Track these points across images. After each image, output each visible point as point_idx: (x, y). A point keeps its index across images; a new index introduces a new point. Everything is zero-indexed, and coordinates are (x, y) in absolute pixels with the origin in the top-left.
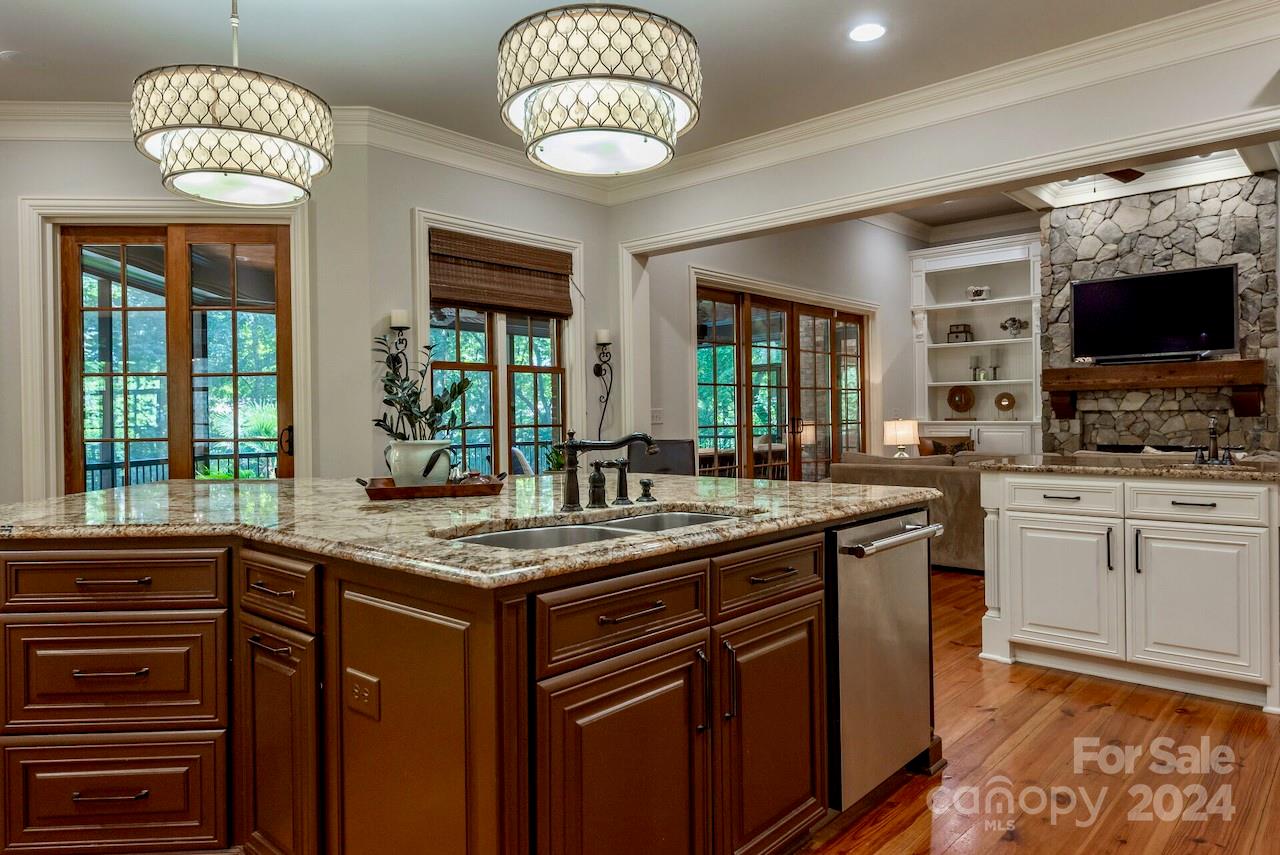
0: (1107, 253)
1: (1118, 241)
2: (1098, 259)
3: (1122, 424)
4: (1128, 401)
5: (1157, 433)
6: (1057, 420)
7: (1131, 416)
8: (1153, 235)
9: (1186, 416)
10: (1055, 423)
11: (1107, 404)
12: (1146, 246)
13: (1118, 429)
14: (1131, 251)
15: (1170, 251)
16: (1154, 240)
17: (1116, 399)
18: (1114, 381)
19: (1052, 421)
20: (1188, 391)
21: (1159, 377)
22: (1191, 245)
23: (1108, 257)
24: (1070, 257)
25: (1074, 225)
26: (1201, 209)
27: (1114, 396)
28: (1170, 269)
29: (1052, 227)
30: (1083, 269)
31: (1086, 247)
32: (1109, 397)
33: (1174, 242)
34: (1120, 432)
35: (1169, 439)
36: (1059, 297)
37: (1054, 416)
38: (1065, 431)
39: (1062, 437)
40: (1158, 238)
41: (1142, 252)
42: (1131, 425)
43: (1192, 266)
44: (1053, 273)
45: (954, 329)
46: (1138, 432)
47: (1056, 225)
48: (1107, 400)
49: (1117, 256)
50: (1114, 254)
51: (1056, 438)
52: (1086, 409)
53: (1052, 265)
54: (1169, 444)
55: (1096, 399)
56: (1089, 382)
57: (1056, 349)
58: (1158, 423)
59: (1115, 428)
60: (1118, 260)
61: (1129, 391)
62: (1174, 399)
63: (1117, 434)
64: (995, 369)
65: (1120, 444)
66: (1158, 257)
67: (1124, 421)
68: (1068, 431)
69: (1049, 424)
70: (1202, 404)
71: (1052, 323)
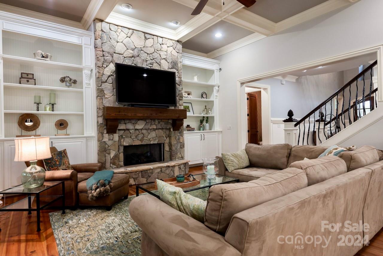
0: (129, 53)
1: (133, 50)
2: (124, 55)
3: (133, 135)
4: (138, 124)
5: (147, 138)
6: (107, 134)
7: (137, 131)
8: (147, 52)
9: (157, 131)
10: (106, 136)
11: (130, 126)
12: (144, 56)
13: (132, 138)
14: (138, 56)
15: (152, 61)
16: (146, 54)
17: (133, 123)
18: (140, 115)
19: (104, 135)
20: (159, 121)
21: (157, 114)
22: (159, 60)
23: (129, 56)
24: (112, 50)
25: (113, 35)
26: (162, 47)
27: (133, 122)
28: (152, 68)
29: (102, 30)
30: (118, 58)
31: (120, 48)
32: (131, 123)
33: (154, 58)
34: (133, 139)
35: (151, 141)
36: (107, 69)
37: (105, 132)
38: (111, 140)
39: (110, 143)
40: (148, 54)
41: (143, 58)
42: (137, 136)
43: (160, 69)
44: (103, 56)
45: (24, 76)
46: (140, 138)
47: (105, 31)
48: (130, 124)
49: (133, 57)
50: (131, 55)
51: (106, 144)
52: (120, 129)
53: (103, 51)
54: (151, 143)
55: (125, 124)
56: (130, 115)
57: (106, 96)
58: (147, 134)
59: (131, 137)
60: (133, 58)
61: (139, 120)
62: (155, 124)
63: (132, 140)
64: (53, 105)
65: (133, 145)
66: (148, 62)
67: (135, 134)
68: (113, 140)
69: (103, 136)
70: (163, 126)
71: (104, 82)
